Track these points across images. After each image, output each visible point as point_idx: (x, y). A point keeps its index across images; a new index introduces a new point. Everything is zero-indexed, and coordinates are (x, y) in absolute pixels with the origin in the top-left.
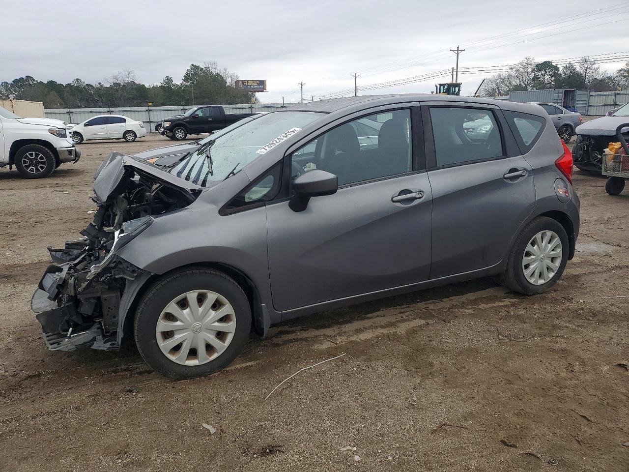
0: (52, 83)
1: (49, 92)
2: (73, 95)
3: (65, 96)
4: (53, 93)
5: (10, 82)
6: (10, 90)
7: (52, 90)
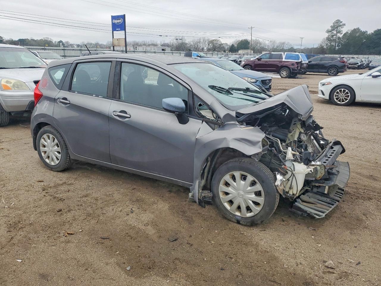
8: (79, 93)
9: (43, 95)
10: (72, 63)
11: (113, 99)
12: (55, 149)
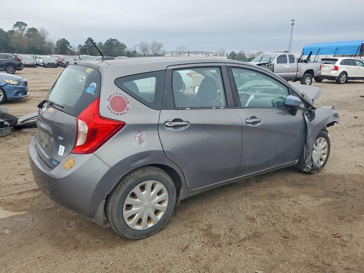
8: (192, 108)
9: (127, 123)
10: (166, 70)
11: (236, 107)
12: (155, 200)
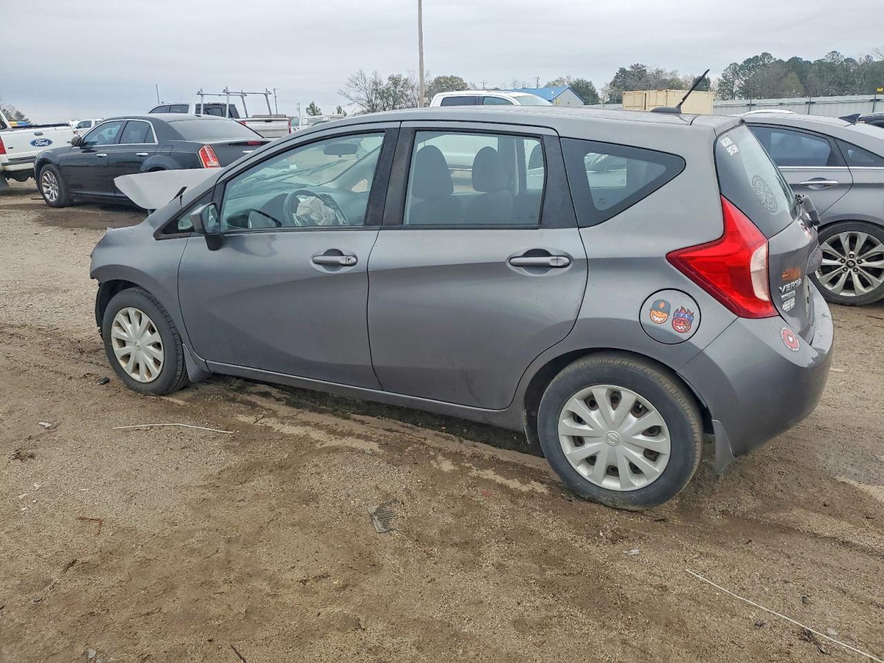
0: (795, 62)
1: (786, 75)
2: (820, 77)
3: (808, 78)
4: (794, 75)
5: (740, 63)
6: (738, 74)
7: (792, 70)
